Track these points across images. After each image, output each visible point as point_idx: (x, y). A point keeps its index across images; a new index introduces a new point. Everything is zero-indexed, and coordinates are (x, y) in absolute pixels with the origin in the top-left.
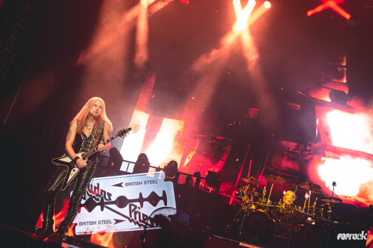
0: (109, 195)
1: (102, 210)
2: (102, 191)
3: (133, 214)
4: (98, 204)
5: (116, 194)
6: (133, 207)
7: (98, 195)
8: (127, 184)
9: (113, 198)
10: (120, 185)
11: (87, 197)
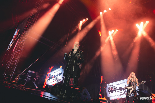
0: (116, 87)
1: (116, 92)
2: (114, 87)
3: (125, 92)
4: (114, 90)
5: (118, 87)
6: (124, 90)
7: (113, 88)
8: (121, 84)
9: (118, 88)
10: (119, 84)
11: (110, 89)
